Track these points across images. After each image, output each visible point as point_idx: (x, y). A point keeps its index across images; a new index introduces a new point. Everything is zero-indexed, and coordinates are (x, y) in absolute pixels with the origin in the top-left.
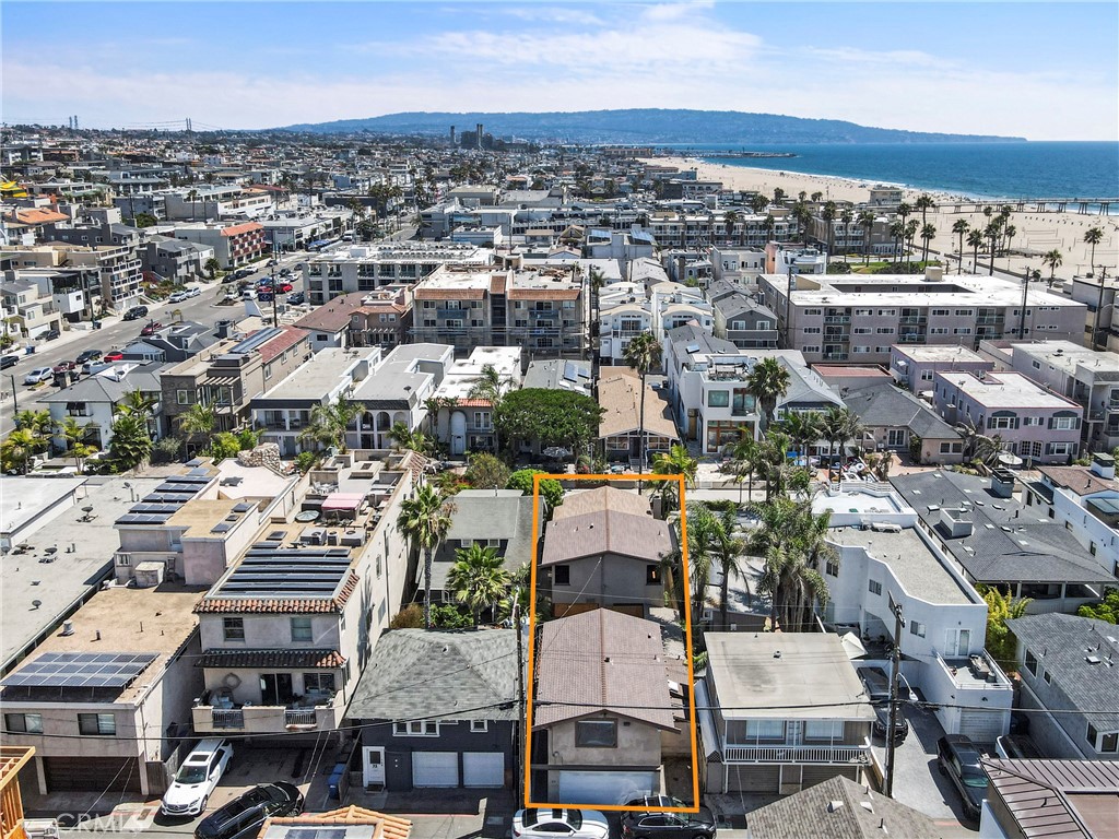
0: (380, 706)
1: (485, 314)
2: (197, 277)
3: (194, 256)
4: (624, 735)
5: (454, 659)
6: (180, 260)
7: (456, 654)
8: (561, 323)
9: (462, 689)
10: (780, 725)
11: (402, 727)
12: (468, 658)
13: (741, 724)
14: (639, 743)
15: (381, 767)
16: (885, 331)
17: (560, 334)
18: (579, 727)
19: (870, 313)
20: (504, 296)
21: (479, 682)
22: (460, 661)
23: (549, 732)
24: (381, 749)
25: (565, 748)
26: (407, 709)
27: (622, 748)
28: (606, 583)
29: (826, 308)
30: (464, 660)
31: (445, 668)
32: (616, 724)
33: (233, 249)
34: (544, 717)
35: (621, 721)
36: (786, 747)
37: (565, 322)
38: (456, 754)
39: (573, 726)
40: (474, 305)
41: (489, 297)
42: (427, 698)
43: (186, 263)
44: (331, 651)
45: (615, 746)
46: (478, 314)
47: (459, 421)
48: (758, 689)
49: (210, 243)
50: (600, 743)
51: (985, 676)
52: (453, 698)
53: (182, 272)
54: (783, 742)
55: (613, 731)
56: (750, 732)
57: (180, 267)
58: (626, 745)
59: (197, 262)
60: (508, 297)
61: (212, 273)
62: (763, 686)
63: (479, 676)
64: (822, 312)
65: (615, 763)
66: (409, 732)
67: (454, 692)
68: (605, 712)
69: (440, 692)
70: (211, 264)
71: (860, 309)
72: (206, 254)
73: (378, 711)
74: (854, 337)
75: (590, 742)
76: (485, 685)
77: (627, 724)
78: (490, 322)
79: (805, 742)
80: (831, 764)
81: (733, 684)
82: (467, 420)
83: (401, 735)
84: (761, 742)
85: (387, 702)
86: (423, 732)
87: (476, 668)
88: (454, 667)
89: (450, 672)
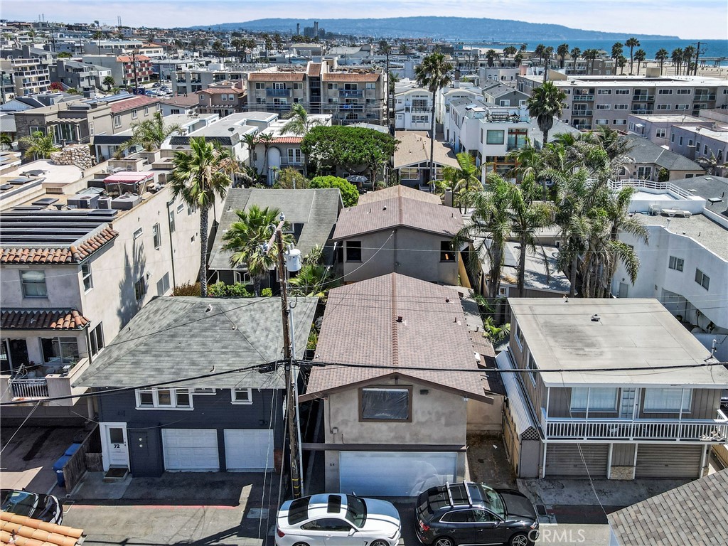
0: (116, 372)
1: (305, 94)
2: (97, 90)
3: (94, 73)
4: (420, 405)
5: (218, 320)
6: (82, 75)
7: (220, 315)
8: (365, 100)
9: (224, 353)
10: (612, 394)
11: (147, 399)
12: (235, 319)
13: (564, 393)
14: (439, 416)
15: (124, 447)
16: (622, 107)
17: (364, 108)
18: (363, 396)
19: (609, 92)
20: (318, 79)
21: (244, 344)
22: (223, 322)
23: (326, 402)
24: (123, 426)
25: (345, 422)
26: (151, 376)
27: (418, 423)
28: (399, 259)
29: (574, 88)
30: (230, 321)
31: (206, 330)
32: (411, 391)
33: (126, 72)
34: (319, 382)
35: (417, 388)
36: (620, 421)
37: (368, 100)
38: (214, 431)
39: (354, 395)
40: (296, 86)
41: (307, 79)
42: (178, 364)
43: (88, 78)
44: (71, 311)
45: (409, 420)
46: (299, 93)
47: (274, 155)
48: (581, 352)
49: (109, 66)
50: (388, 415)
52: (210, 362)
53: (85, 84)
54: (616, 415)
55: (408, 400)
56: (575, 403)
57: (83, 80)
58: (423, 419)
59: (96, 78)
60: (323, 79)
61: (109, 88)
62: (587, 349)
63: (246, 338)
64: (572, 92)
65: (408, 441)
66: (156, 405)
67: (212, 356)
68: (396, 376)
69: (195, 357)
70: (108, 81)
71: (601, 90)
72: (104, 74)
73: (113, 378)
74: (596, 112)
75: (378, 415)
76: (251, 348)
77: (424, 392)
78: (308, 99)
79: (643, 414)
80: (678, 442)
81: (550, 348)
82: (281, 155)
83: (147, 408)
84: (591, 415)
85: (128, 367)
86: (173, 405)
87: (242, 329)
88: (217, 328)
89: (210, 334)
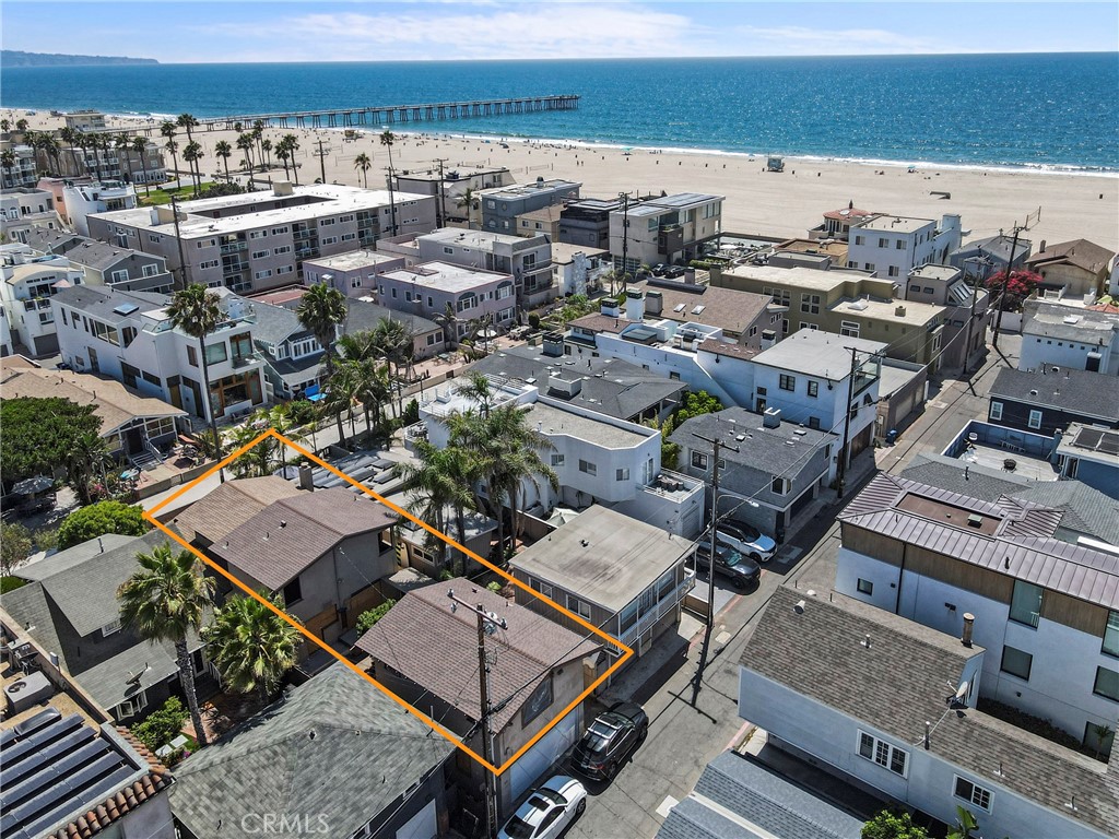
4: (557, 685)
5: (333, 738)
7: (330, 732)
9: (375, 761)
12: (347, 725)
14: (568, 685)
16: (283, 250)
19: (265, 234)
21: (383, 740)
22: (341, 735)
25: (514, 737)
27: (557, 700)
28: (341, 575)
29: (218, 236)
30: (346, 731)
31: (333, 754)
32: (552, 679)
42: (345, 801)
45: (552, 702)
51: (677, 487)
52: (374, 776)
58: (560, 694)
63: (378, 734)
64: (216, 242)
67: (368, 770)
69: (353, 783)
71: (253, 232)
74: (254, 263)
79: (660, 597)
87: (366, 729)
88: (341, 746)
89: (342, 754)
